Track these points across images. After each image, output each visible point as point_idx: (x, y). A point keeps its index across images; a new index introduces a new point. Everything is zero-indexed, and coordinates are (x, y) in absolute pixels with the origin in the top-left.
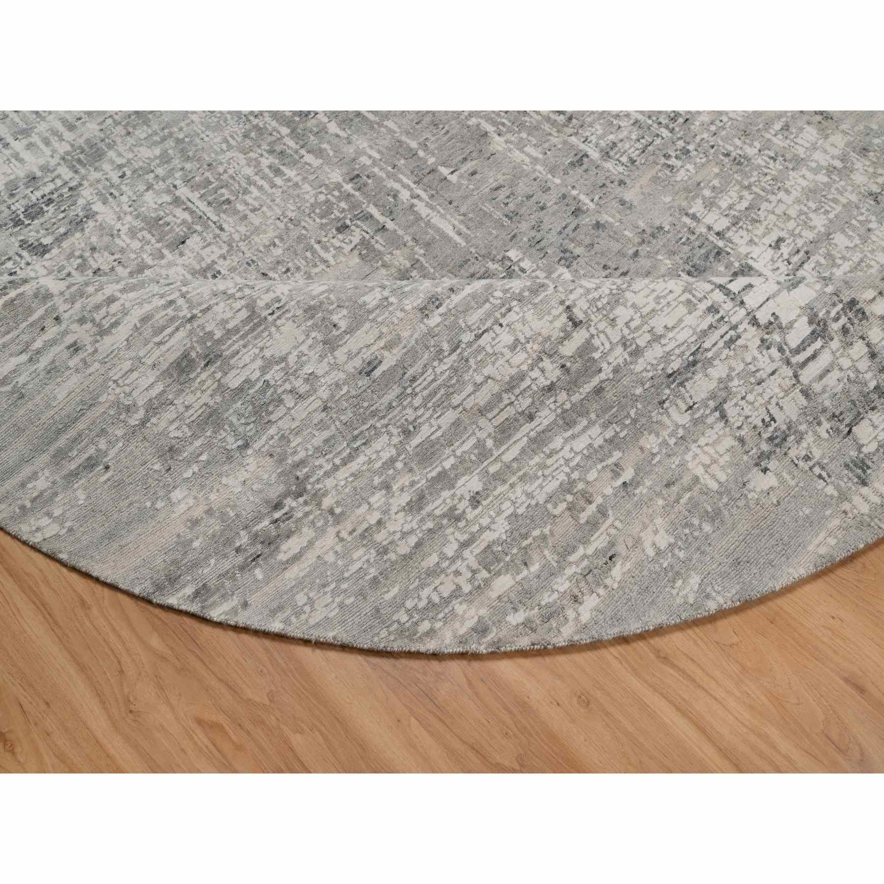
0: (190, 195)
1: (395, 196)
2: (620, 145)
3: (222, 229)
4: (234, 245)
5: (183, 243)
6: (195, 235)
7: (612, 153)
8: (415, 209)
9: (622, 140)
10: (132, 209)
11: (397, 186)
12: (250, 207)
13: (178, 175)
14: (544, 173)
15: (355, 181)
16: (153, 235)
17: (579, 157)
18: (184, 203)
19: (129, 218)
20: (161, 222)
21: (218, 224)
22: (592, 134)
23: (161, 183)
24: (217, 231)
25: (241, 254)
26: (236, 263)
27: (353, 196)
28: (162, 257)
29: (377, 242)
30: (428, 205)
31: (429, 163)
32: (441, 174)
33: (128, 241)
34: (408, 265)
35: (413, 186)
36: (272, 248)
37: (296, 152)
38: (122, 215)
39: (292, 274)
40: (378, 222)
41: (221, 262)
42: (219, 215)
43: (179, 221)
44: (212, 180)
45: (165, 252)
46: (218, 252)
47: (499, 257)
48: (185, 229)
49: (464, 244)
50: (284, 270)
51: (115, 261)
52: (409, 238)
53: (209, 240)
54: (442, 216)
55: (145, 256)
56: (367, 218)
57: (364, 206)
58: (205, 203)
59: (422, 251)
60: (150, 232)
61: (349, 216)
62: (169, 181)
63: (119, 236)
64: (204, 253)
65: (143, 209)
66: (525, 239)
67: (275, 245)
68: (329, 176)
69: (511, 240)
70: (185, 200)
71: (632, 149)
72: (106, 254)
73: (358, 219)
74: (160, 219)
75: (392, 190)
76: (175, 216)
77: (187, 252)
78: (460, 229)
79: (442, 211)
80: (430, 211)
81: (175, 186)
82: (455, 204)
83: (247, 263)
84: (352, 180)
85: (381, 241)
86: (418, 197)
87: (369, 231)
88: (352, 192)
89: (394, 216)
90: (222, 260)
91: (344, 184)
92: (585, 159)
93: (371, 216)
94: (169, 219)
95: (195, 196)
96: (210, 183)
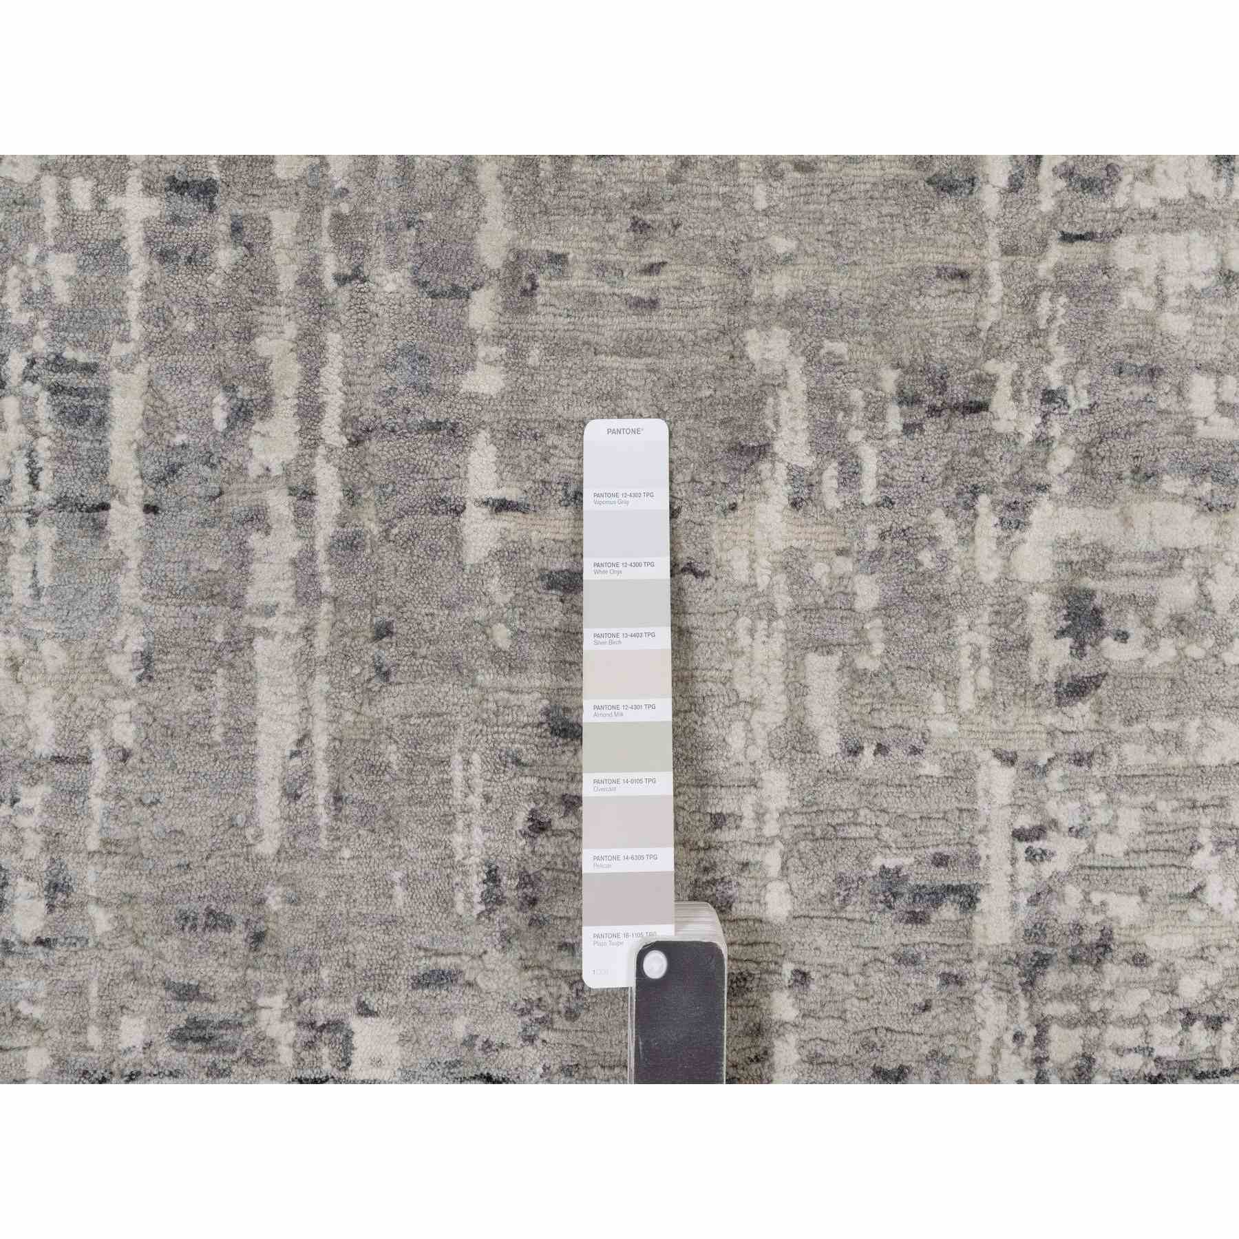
1: (242, 414)
2: (1114, 971)
7: (1052, 979)
8: (255, 540)
9: (1140, 960)
11: (286, 375)
14: (771, 829)
15: (188, 206)
17: (943, 877)
22: (1076, 832)
27: (123, 262)
29: (31, 548)
30: (303, 563)
32: (458, 474)
34: (44, 746)
35: (331, 431)
40: (100, 473)
47: (323, 1009)
49: (267, 847)
52: (136, 644)
54: (306, 665)
56: (80, 417)
57: (119, 350)
59: (125, 733)
61: (40, 345)
66: (460, 1028)
69: (420, 982)
71: (1131, 1037)
73: (56, 390)
75: (259, 372)
78: (308, 774)
79: (321, 641)
80: (286, 599)
82: (388, 653)
84: (177, 187)
85: (45, 557)
86: (305, 495)
87: (45, 479)
88: (134, 243)
89: (168, 498)
91: (135, 186)
92: (949, 911)
93: (102, 421)
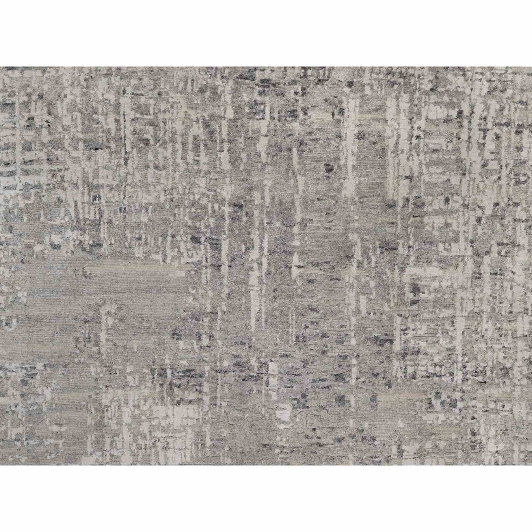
0: (128, 110)
1: (248, 249)
2: (420, 356)
3: (126, 163)
4: (124, 184)
5: (96, 149)
6: (107, 150)
7: (408, 357)
8: (250, 272)
9: (426, 354)
10: (85, 84)
11: (257, 241)
12: (156, 162)
13: (134, 82)
14: (352, 328)
15: (237, 209)
16: (83, 123)
17: (386, 338)
18: (119, 113)
19: (78, 91)
20: (95, 116)
21: (127, 156)
22: (414, 330)
23: (118, 79)
24: (122, 162)
25: (122, 197)
26: (114, 201)
27: (224, 220)
28: (76, 149)
29: (206, 273)
30: (260, 278)
31: (293, 243)
32: (291, 261)
33: (65, 113)
34: (208, 310)
35: (266, 252)
36: (143, 211)
37: (222, 142)
38: (76, 84)
39: (140, 245)
40: (220, 259)
41: (106, 189)
42: (132, 148)
43: (106, 127)
44: (151, 111)
45: (81, 145)
46: (110, 181)
47: (263, 360)
48: (104, 139)
49: (253, 330)
50: (137, 236)
51: (47, 121)
52: (227, 291)
53: (112, 164)
54: (261, 296)
55: (67, 137)
56: (216, 249)
57: (223, 236)
58: (132, 128)
59: (225, 308)
60: (83, 118)
61: (208, 235)
62: (123, 82)
63: (62, 101)
64: (103, 172)
65: (92, 92)
66: (290, 365)
67: (147, 210)
68: (224, 186)
69: (282, 356)
70: (122, 113)
71: (424, 368)
72: (45, 110)
73: (211, 244)
74: (96, 113)
75: (252, 241)
76: (106, 120)
77: (93, 159)
78: (261, 316)
79: (264, 292)
80: (257, 284)
81: (124, 91)
82: (276, 294)
83: (120, 209)
84: (235, 205)
85: (209, 275)
86: (260, 264)
87: (209, 260)
88: (226, 216)
89: (233, 264)
90: (108, 188)
91: (227, 205)
92: (388, 344)
93: (220, 250)
94: (101, 118)
95: (131, 115)
96: (147, 112)
